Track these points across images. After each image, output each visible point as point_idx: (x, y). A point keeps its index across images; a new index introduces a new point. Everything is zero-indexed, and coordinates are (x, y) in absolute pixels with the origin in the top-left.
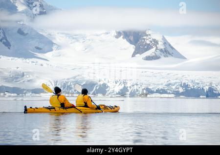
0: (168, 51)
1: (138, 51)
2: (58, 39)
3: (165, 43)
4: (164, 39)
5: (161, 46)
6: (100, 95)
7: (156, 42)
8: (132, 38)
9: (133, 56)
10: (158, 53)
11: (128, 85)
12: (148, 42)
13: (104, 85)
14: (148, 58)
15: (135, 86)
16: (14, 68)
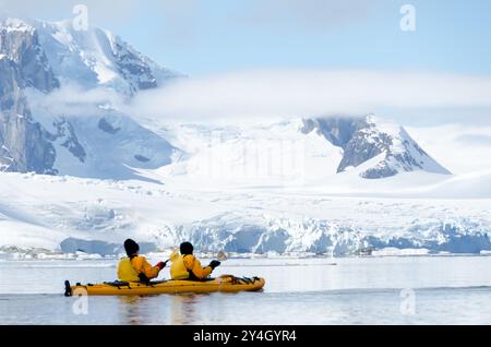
0: (413, 158)
1: (350, 159)
2: (183, 138)
3: (406, 142)
4: (403, 132)
5: (397, 148)
6: (272, 254)
7: (387, 140)
8: (336, 133)
9: (340, 169)
10: (392, 163)
11: (332, 232)
12: (370, 140)
13: (281, 232)
14: (372, 174)
15: (346, 233)
16: (92, 202)
